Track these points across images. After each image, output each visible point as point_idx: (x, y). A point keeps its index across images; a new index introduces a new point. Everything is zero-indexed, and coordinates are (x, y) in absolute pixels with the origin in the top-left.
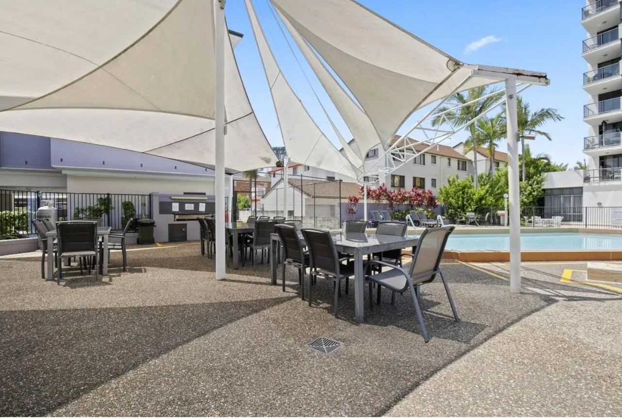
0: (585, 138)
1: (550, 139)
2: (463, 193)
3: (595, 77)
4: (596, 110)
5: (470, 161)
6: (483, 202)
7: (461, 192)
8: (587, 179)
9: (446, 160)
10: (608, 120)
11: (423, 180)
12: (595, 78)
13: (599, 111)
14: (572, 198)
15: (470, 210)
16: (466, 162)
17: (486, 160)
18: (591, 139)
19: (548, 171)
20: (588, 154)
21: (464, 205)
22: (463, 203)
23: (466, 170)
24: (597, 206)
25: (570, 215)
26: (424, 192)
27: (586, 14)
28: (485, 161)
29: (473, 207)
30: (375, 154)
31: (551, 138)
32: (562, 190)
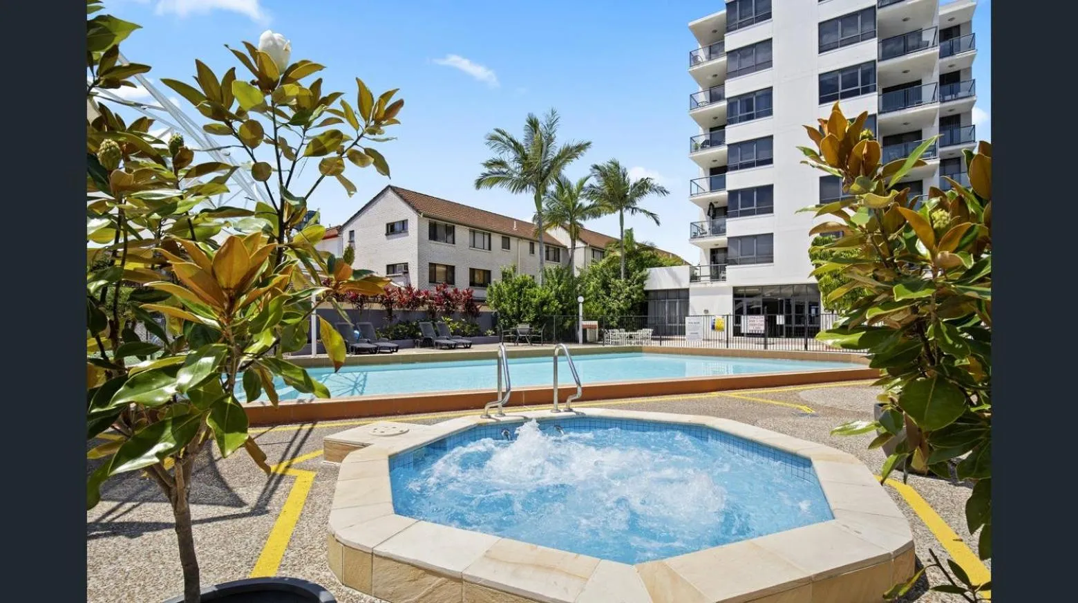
0: (691, 223)
1: (658, 223)
2: (520, 294)
3: (703, 144)
4: (707, 188)
5: (565, 248)
6: (545, 308)
7: (517, 293)
8: (694, 278)
9: (527, 245)
10: (717, 202)
11: (487, 274)
12: (703, 146)
13: (711, 189)
14: (677, 304)
15: (527, 320)
16: (559, 249)
17: (585, 247)
18: (699, 225)
19: (652, 266)
20: (697, 245)
21: (520, 313)
22: (519, 309)
23: (559, 261)
24: (704, 314)
25: (676, 327)
26: (456, 291)
27: (694, 59)
28: (583, 249)
29: (532, 316)
30: (403, 229)
31: (660, 221)
32: (667, 292)
